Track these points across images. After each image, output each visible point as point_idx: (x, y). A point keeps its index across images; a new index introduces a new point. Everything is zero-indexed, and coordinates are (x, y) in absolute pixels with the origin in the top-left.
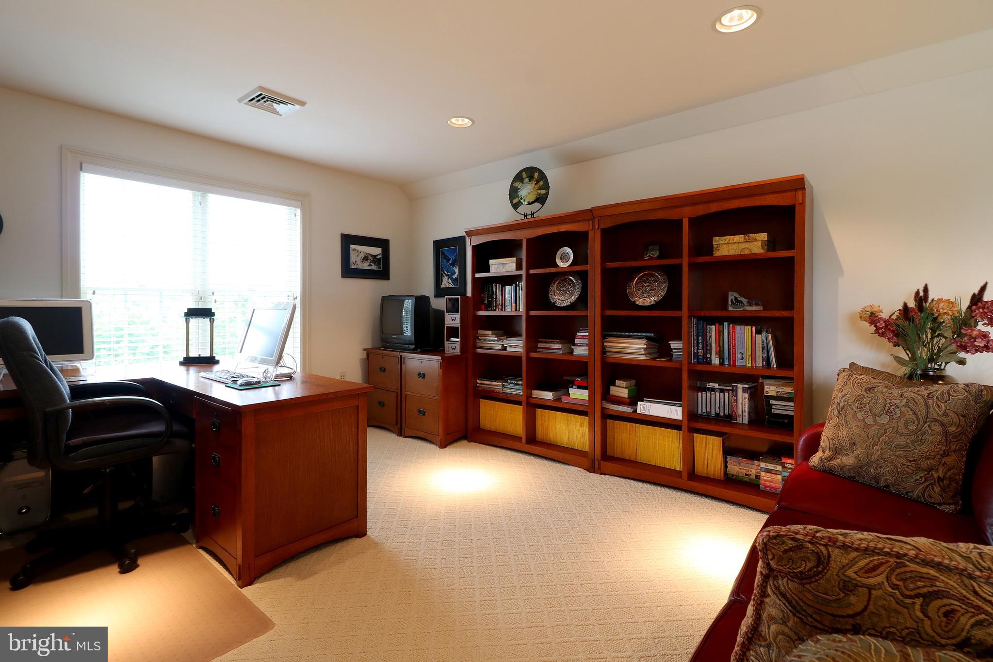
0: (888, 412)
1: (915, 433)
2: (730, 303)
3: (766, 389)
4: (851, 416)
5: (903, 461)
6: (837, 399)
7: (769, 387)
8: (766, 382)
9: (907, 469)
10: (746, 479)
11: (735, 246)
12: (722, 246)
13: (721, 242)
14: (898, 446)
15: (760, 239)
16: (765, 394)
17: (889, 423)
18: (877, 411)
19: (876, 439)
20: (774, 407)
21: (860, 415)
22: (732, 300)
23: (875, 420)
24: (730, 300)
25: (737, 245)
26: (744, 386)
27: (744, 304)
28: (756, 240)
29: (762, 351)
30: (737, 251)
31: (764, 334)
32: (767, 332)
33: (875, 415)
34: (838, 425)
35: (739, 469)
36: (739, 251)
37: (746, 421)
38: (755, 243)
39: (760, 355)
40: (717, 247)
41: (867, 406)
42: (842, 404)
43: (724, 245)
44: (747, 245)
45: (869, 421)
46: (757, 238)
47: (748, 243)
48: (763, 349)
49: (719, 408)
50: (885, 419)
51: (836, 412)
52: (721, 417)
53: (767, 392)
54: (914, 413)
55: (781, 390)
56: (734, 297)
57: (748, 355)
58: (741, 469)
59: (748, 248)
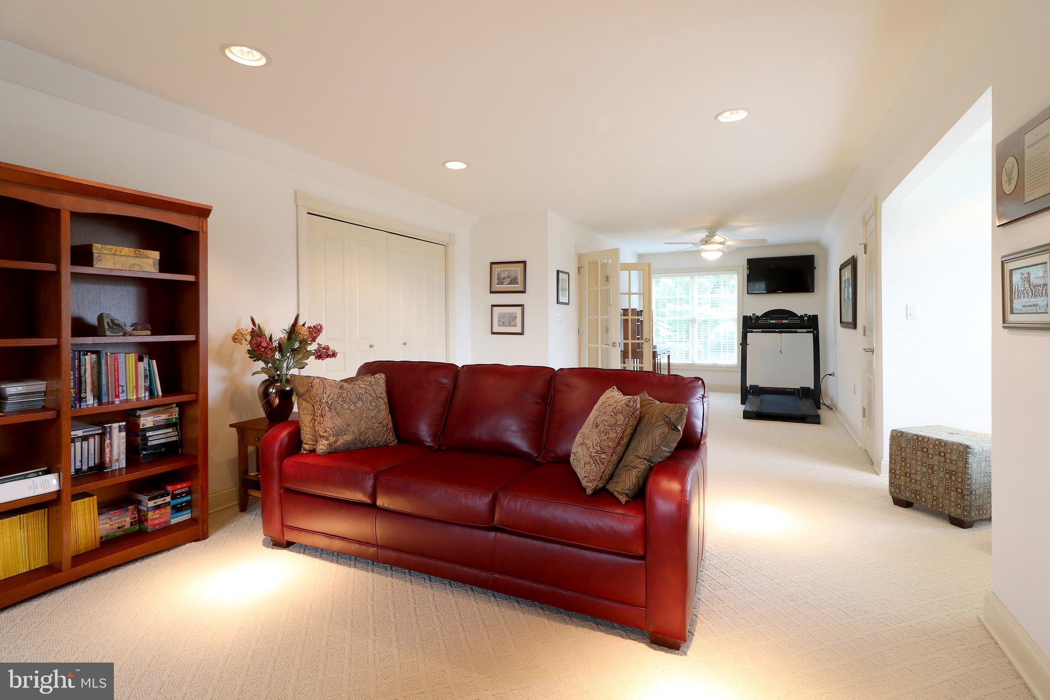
0: (360, 399)
1: (376, 407)
2: (106, 327)
3: (142, 421)
4: (339, 408)
5: (377, 425)
6: (324, 399)
7: (145, 418)
8: (143, 413)
9: (379, 429)
10: (120, 532)
11: (122, 259)
12: (105, 256)
13: (105, 252)
14: (372, 417)
15: (152, 257)
16: (141, 427)
17: (363, 406)
18: (354, 400)
19: (360, 417)
20: (150, 439)
21: (345, 406)
22: (108, 323)
23: (355, 406)
24: (106, 324)
25: (125, 259)
26: (121, 424)
27: (122, 328)
28: (148, 257)
29: (145, 380)
30: (125, 266)
31: (146, 360)
32: (151, 358)
33: (354, 403)
34: (332, 417)
35: (110, 525)
36: (128, 266)
37: (123, 465)
38: (146, 260)
39: (142, 385)
40: (98, 257)
41: (348, 399)
42: (330, 402)
43: (108, 256)
44: (137, 261)
45: (352, 407)
46: (149, 256)
47: (138, 259)
48: (146, 377)
49: (81, 461)
50: (360, 404)
51: (327, 409)
52: (85, 472)
53: (143, 425)
54: (371, 396)
55: (158, 419)
56: (109, 319)
57: (131, 387)
58: (112, 525)
59: (138, 265)
